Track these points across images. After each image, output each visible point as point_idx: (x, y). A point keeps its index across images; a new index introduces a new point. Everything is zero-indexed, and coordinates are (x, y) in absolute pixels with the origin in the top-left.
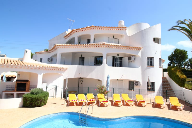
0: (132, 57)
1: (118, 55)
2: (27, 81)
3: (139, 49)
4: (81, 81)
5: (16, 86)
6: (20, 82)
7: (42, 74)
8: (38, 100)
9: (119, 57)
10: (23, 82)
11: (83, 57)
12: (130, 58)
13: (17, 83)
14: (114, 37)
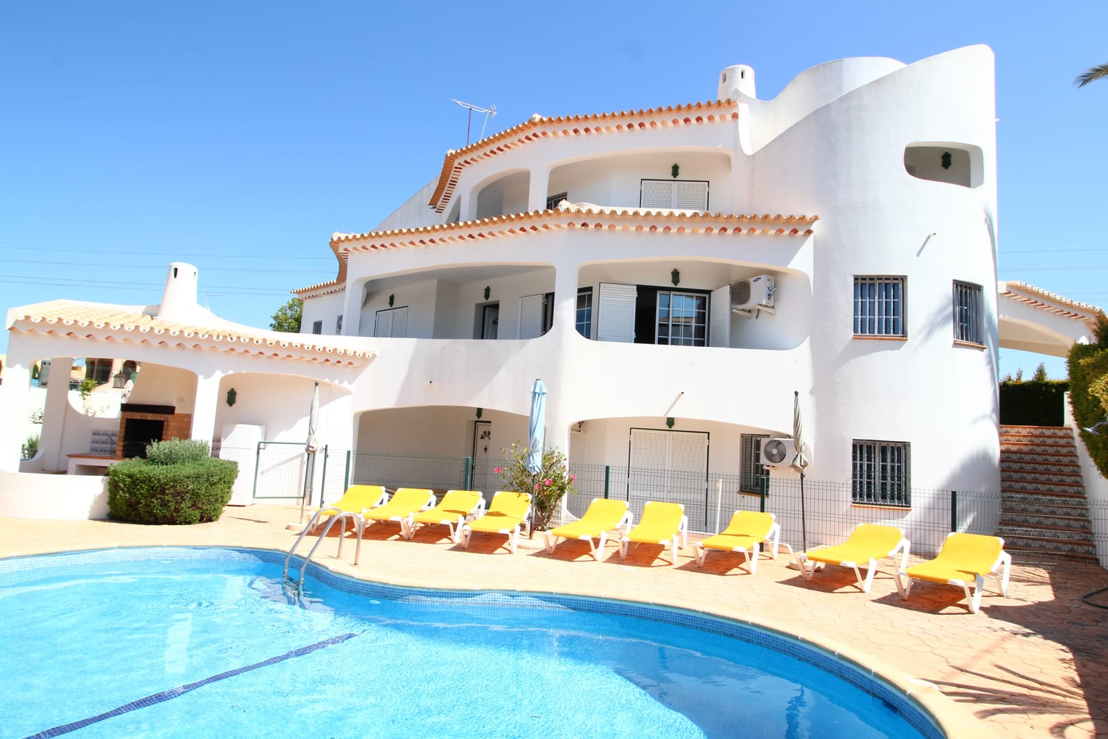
0: (751, 280)
1: (676, 275)
2: (170, 410)
3: (798, 227)
4: (482, 437)
5: (123, 434)
6: (138, 416)
7: (219, 375)
8: (163, 492)
9: (679, 286)
10: (150, 417)
11: (492, 299)
12: (740, 292)
13: (125, 421)
14: (675, 170)
